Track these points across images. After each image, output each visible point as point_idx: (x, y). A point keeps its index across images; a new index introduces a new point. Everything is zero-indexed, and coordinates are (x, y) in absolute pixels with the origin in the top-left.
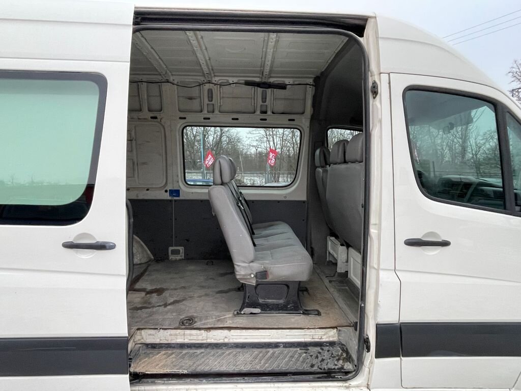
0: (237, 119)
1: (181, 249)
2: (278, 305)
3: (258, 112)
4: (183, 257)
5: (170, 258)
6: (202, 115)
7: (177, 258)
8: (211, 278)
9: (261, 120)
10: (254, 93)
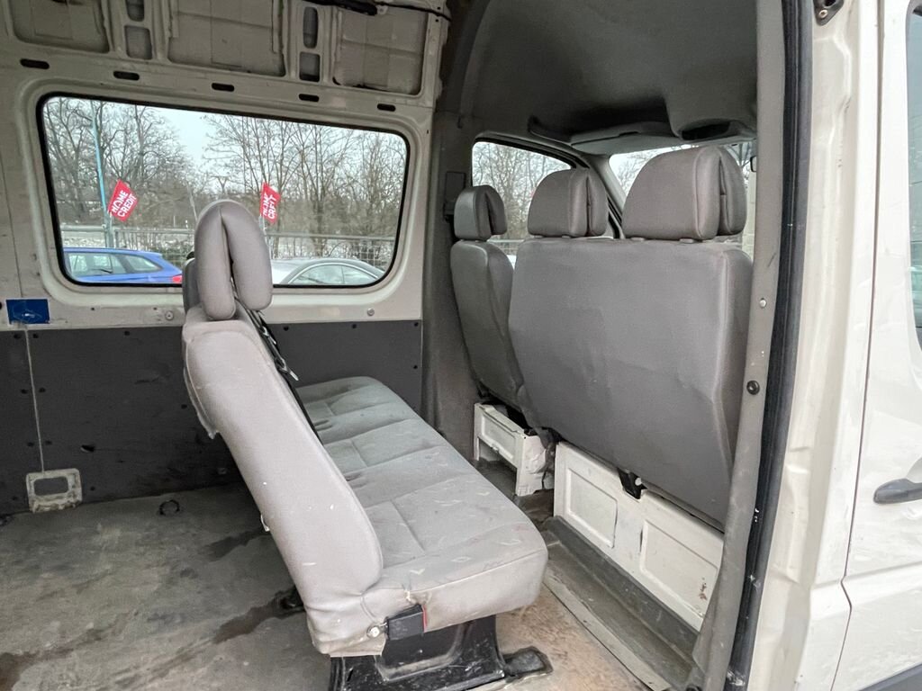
0: (230, 88)
1: (71, 476)
2: (437, 673)
3: (293, 74)
4: (79, 498)
5: (35, 506)
6: (111, 63)
7: (57, 502)
8: (184, 573)
9: (303, 97)
10: (280, 15)
